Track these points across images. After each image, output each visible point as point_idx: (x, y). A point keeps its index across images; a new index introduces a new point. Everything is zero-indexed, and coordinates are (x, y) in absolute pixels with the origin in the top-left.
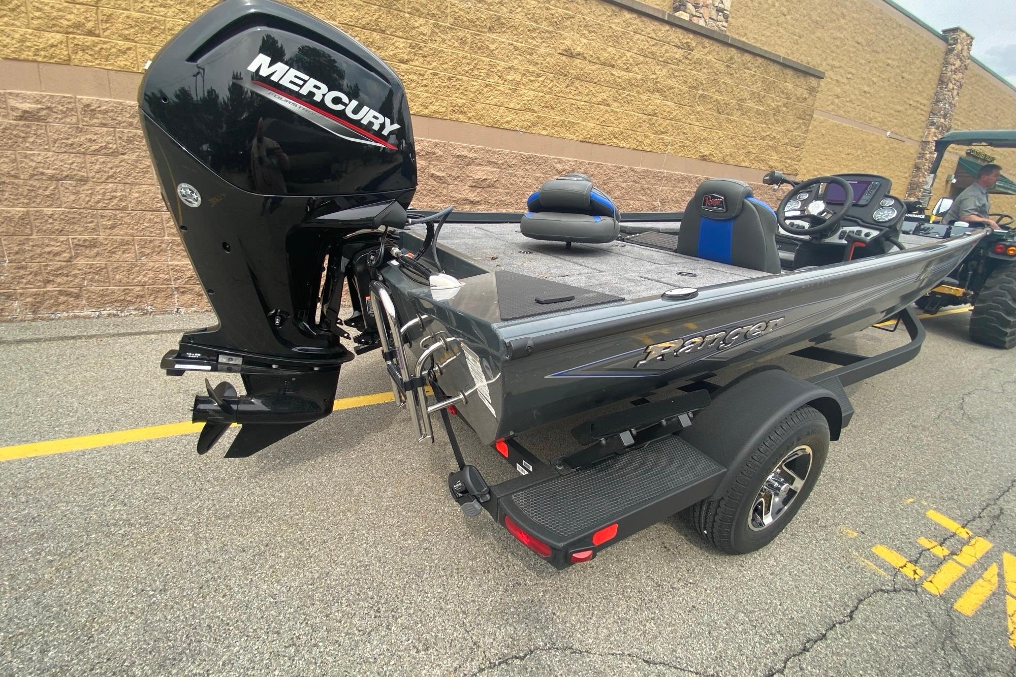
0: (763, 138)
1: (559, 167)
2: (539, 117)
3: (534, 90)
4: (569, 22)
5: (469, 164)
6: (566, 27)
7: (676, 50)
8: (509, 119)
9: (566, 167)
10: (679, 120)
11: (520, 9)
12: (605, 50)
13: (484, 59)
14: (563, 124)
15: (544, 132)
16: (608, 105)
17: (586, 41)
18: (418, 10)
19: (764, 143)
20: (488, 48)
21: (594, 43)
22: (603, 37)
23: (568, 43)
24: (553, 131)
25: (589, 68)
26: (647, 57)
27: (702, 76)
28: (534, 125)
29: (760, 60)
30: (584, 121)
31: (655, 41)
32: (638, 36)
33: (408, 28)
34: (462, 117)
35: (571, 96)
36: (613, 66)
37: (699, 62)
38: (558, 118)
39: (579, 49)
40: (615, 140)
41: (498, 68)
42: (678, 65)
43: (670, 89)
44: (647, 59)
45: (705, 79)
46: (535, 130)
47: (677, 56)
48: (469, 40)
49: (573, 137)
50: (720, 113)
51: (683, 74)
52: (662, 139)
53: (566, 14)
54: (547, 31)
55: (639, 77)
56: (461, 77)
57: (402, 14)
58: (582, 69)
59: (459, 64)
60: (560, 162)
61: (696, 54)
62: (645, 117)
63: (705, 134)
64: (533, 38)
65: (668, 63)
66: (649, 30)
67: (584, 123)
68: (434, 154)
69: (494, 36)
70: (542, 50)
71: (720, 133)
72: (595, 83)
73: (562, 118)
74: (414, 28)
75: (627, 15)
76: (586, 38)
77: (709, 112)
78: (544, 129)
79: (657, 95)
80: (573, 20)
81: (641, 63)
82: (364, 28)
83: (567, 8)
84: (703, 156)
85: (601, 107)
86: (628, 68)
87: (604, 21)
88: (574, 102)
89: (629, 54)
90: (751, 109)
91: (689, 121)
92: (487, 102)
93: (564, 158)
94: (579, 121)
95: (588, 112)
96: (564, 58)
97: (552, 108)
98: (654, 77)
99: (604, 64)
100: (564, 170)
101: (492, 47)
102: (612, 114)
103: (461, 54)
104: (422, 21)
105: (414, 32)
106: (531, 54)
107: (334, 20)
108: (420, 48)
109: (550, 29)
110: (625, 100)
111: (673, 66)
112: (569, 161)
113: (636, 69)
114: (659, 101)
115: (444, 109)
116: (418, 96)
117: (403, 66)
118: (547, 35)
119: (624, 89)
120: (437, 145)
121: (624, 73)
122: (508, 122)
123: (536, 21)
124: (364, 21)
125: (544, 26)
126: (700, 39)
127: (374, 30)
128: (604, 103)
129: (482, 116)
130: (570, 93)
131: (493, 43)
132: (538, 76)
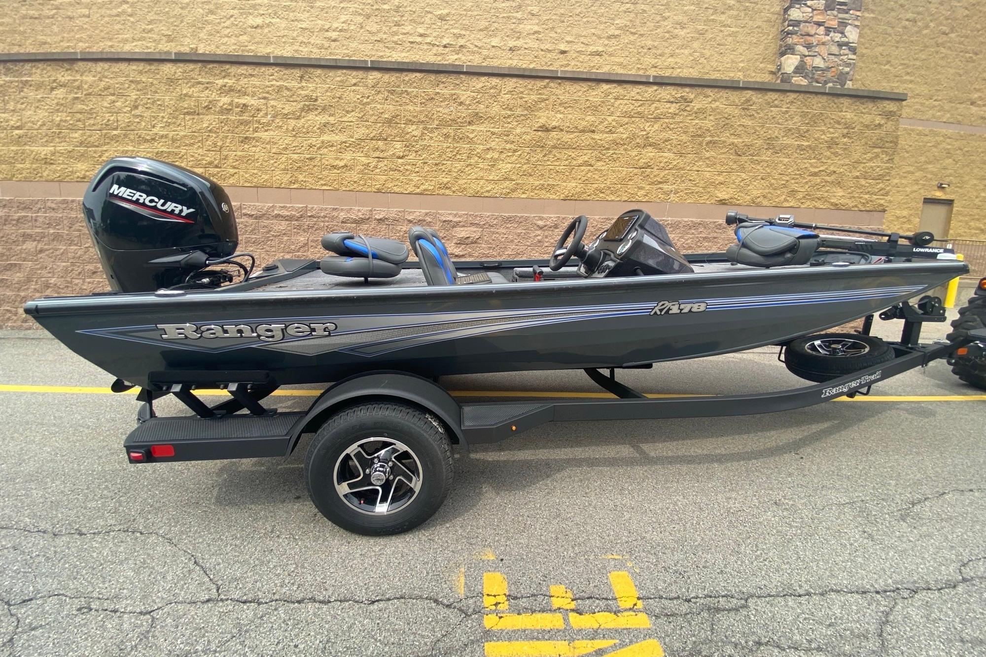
0: (815, 174)
1: (541, 223)
2: (518, 184)
3: (512, 163)
4: (543, 104)
5: (454, 227)
6: (541, 109)
7: (669, 105)
8: (488, 189)
9: (548, 223)
10: (683, 169)
11: (496, 103)
12: (583, 119)
13: (464, 146)
14: (542, 187)
15: (524, 196)
16: (591, 165)
17: (561, 116)
18: (410, 121)
19: (818, 180)
20: (468, 137)
21: (570, 116)
22: (581, 109)
23: (542, 121)
24: (532, 194)
25: (566, 137)
26: (633, 117)
27: (708, 124)
28: (513, 190)
29: (792, 96)
30: (565, 182)
31: (641, 102)
32: (619, 102)
33: (403, 134)
34: (447, 192)
35: (549, 163)
36: (593, 132)
37: (702, 111)
38: (537, 183)
39: (554, 124)
40: (601, 195)
41: (478, 150)
42: (674, 118)
43: (666, 141)
44: (633, 119)
45: (712, 126)
46: (514, 195)
47: (670, 111)
48: (452, 135)
49: (554, 197)
50: (740, 156)
51: (681, 125)
52: (660, 188)
53: (539, 98)
54: (522, 115)
55: (625, 136)
56: (445, 162)
57: (399, 125)
58: (559, 139)
59: (444, 153)
60: (541, 219)
61: (696, 105)
62: (636, 171)
63: (721, 178)
64: (509, 123)
65: (660, 118)
66: (633, 94)
67: (565, 184)
68: (425, 221)
69: (473, 127)
70: (518, 131)
71: (743, 175)
72: (574, 148)
73: (541, 182)
74: (408, 133)
75: (605, 87)
76: (561, 113)
77: (724, 156)
78: (523, 193)
79: (650, 149)
80: (547, 102)
81: (627, 124)
82: (372, 139)
83: (540, 94)
84: (721, 200)
85: (582, 168)
86: (611, 130)
87: (580, 97)
88: (552, 167)
89: (610, 119)
90: (787, 147)
91: (695, 168)
92: (469, 177)
93: (544, 216)
94: (559, 183)
95: (568, 174)
96: (540, 133)
97: (531, 175)
98: (645, 133)
99: (583, 131)
100: (545, 226)
101: (471, 136)
102: (596, 172)
103: (445, 145)
104: (414, 127)
105: (408, 136)
106: (508, 136)
107: (352, 138)
108: (413, 146)
109: (526, 112)
110: (610, 158)
111: (667, 121)
112: (550, 218)
113: (621, 129)
114: (653, 154)
115: (432, 187)
116: (412, 180)
117: (400, 161)
118: (522, 118)
119: (608, 149)
120: (426, 214)
121: (607, 135)
122: (488, 191)
123: (511, 110)
124: (372, 135)
125: (519, 111)
126: (699, 90)
127: (379, 140)
128: (586, 164)
129: (464, 189)
130: (548, 160)
131: (472, 133)
132: (515, 151)
